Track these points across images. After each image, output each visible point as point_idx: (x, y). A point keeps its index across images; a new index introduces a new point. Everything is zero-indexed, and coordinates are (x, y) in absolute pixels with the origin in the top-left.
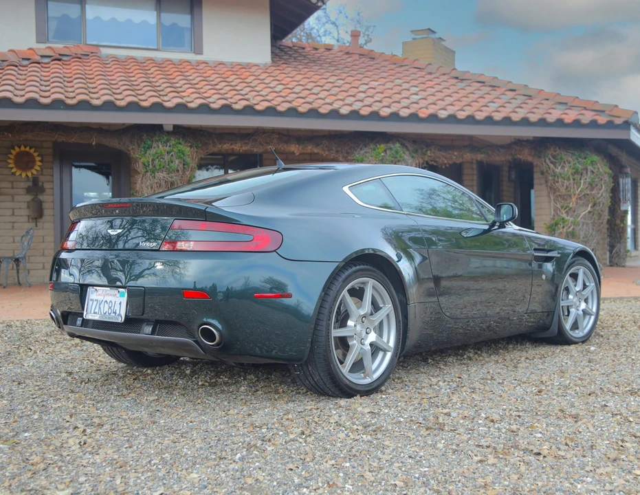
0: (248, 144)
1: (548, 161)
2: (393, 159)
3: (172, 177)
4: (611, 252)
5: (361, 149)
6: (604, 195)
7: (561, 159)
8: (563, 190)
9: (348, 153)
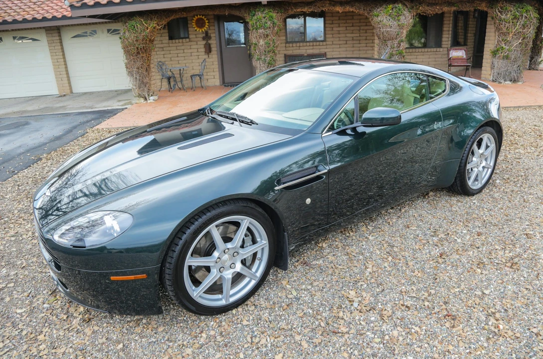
0: (311, 8)
1: (497, 10)
2: (396, 14)
3: (267, 32)
4: (531, 61)
5: (378, 8)
6: (531, 32)
7: (506, 9)
8: (505, 30)
9: (370, 10)
